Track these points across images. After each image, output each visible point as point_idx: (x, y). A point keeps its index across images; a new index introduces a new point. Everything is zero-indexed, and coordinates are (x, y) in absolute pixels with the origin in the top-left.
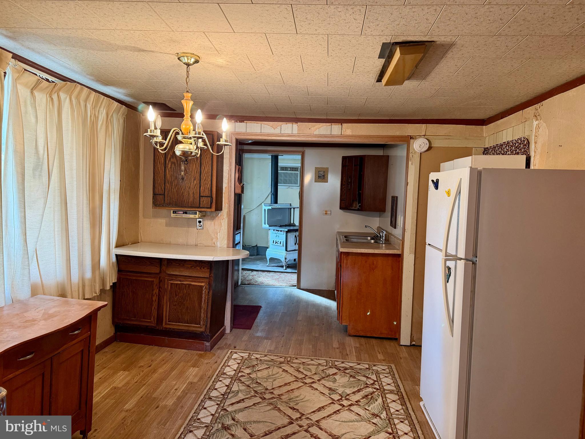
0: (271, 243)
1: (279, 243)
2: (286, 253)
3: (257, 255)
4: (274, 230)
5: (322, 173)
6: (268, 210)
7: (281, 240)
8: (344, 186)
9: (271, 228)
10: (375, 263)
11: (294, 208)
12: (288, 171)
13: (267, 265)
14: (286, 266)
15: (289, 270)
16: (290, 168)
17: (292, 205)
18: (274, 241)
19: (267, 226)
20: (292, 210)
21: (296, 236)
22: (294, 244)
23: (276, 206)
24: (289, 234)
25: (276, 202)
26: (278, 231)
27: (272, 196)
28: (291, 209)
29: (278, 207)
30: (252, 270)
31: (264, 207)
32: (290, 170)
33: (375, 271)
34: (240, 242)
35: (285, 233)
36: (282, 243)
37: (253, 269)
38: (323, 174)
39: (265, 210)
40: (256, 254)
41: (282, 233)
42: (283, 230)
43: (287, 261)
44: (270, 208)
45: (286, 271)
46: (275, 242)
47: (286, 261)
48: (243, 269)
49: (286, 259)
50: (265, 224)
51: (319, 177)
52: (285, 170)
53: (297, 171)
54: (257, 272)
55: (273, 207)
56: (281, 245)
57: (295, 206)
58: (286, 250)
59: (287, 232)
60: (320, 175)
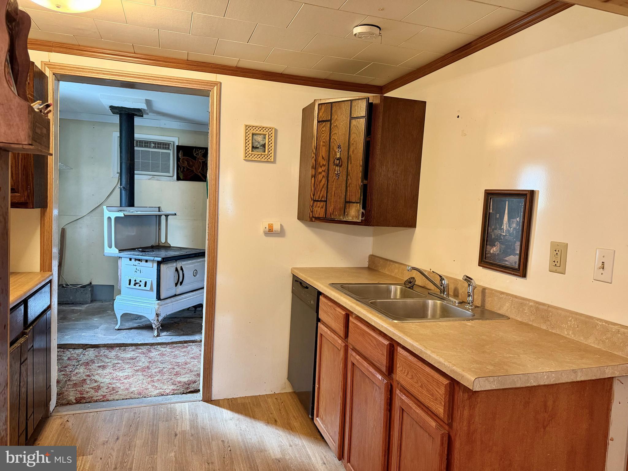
0: (124, 284)
1: (143, 284)
2: (158, 304)
3: (92, 301)
4: (131, 259)
5: (259, 138)
6: (117, 219)
7: (146, 280)
8: (323, 168)
9: (123, 254)
10: (550, 403)
11: (167, 216)
12: (150, 147)
13: (117, 327)
14: (158, 329)
15: (165, 337)
16: (155, 143)
17: (162, 208)
18: (130, 280)
19: (114, 251)
20: (163, 218)
21: (177, 270)
22: (174, 285)
23: (131, 211)
24: (163, 267)
25: (131, 203)
26: (139, 260)
27: (123, 192)
28: (160, 216)
29: (136, 213)
30: (85, 347)
31: (107, 214)
32: (154, 147)
33: (547, 429)
34: (49, 307)
35: (155, 265)
36: (148, 285)
37: (86, 345)
38: (262, 143)
39: (109, 218)
40: (89, 300)
41: (149, 264)
42: (152, 258)
43: (160, 319)
44: (121, 214)
45: (159, 340)
46: (133, 283)
47: (158, 320)
48: (62, 347)
49: (158, 315)
50: (110, 247)
51: (253, 147)
52: (146, 147)
53: (168, 149)
54: (97, 350)
55: (126, 213)
56: (148, 287)
57: (168, 212)
58: (159, 298)
59: (159, 263)
60: (256, 144)
